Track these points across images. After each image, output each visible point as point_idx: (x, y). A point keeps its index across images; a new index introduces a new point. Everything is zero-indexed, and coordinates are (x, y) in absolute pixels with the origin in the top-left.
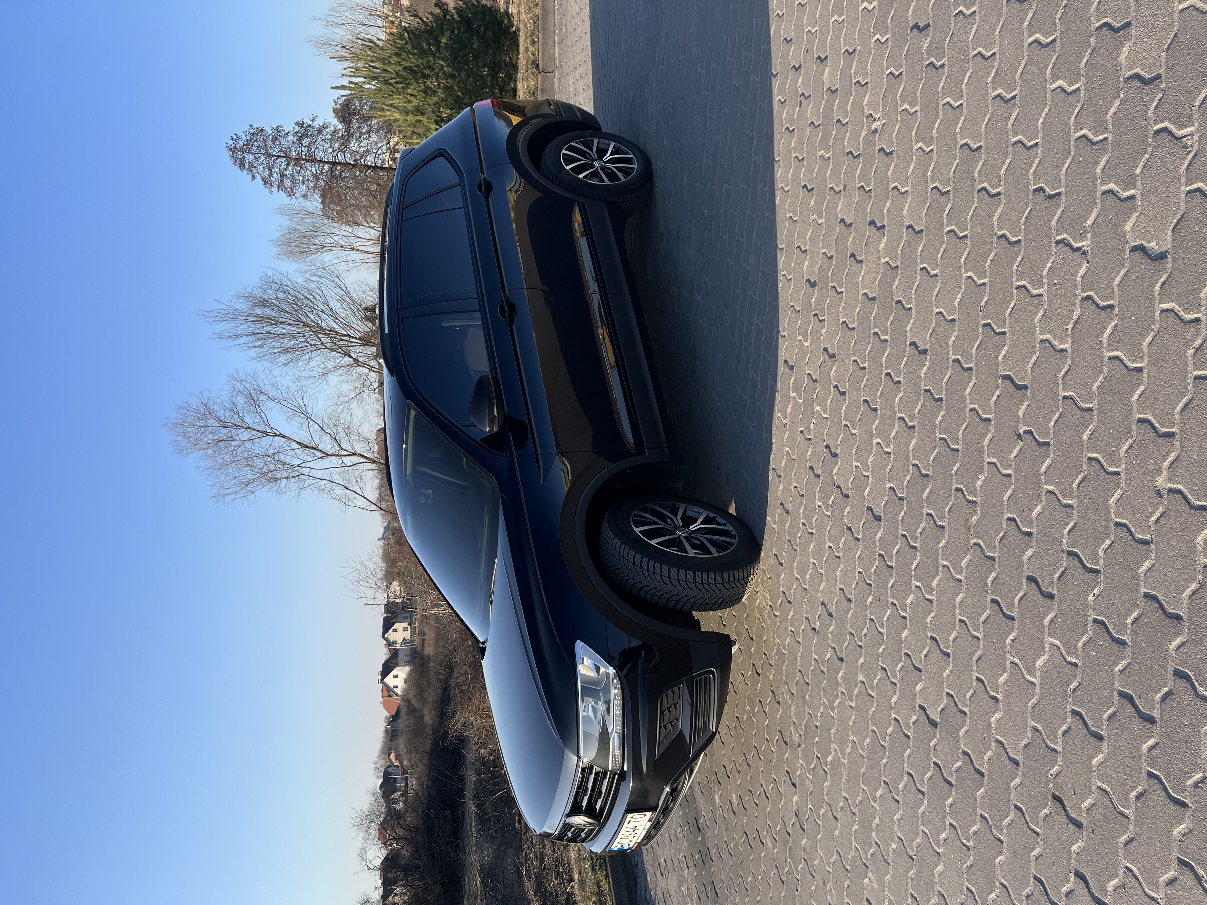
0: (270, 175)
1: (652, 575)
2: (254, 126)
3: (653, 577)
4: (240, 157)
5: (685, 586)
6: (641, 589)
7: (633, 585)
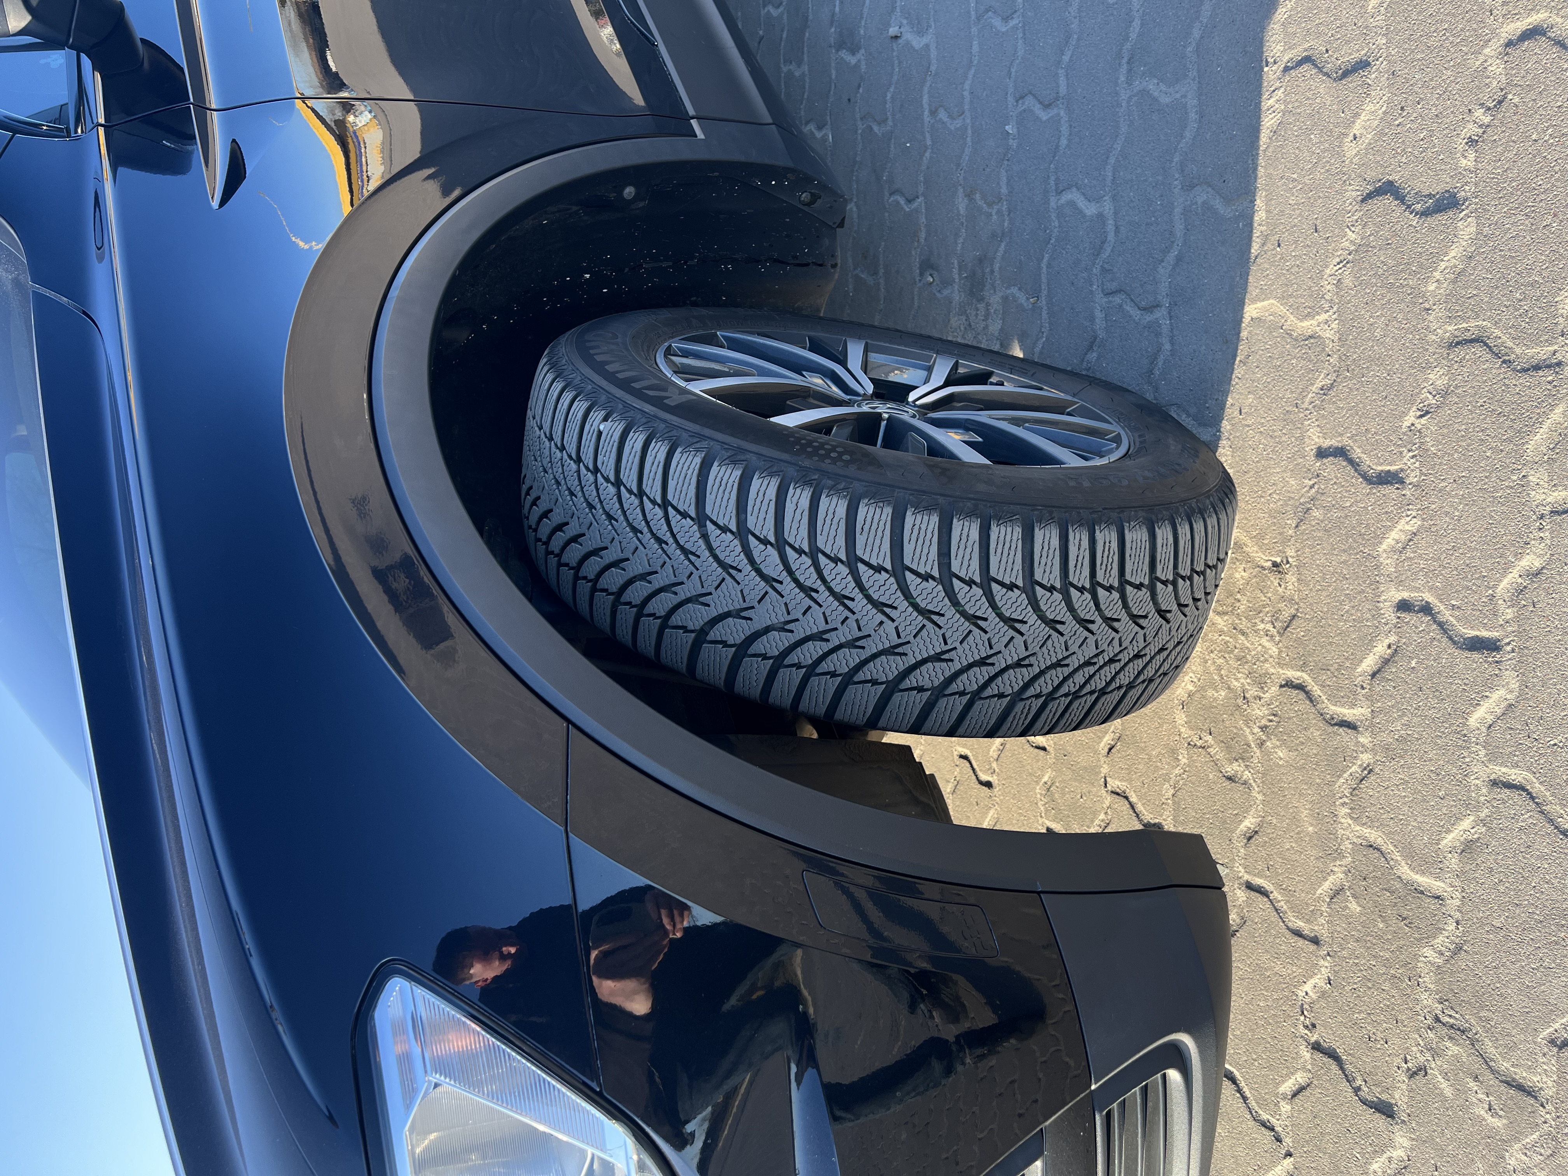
1: (802, 565)
3: (810, 578)
5: (982, 608)
6: (743, 648)
7: (701, 636)
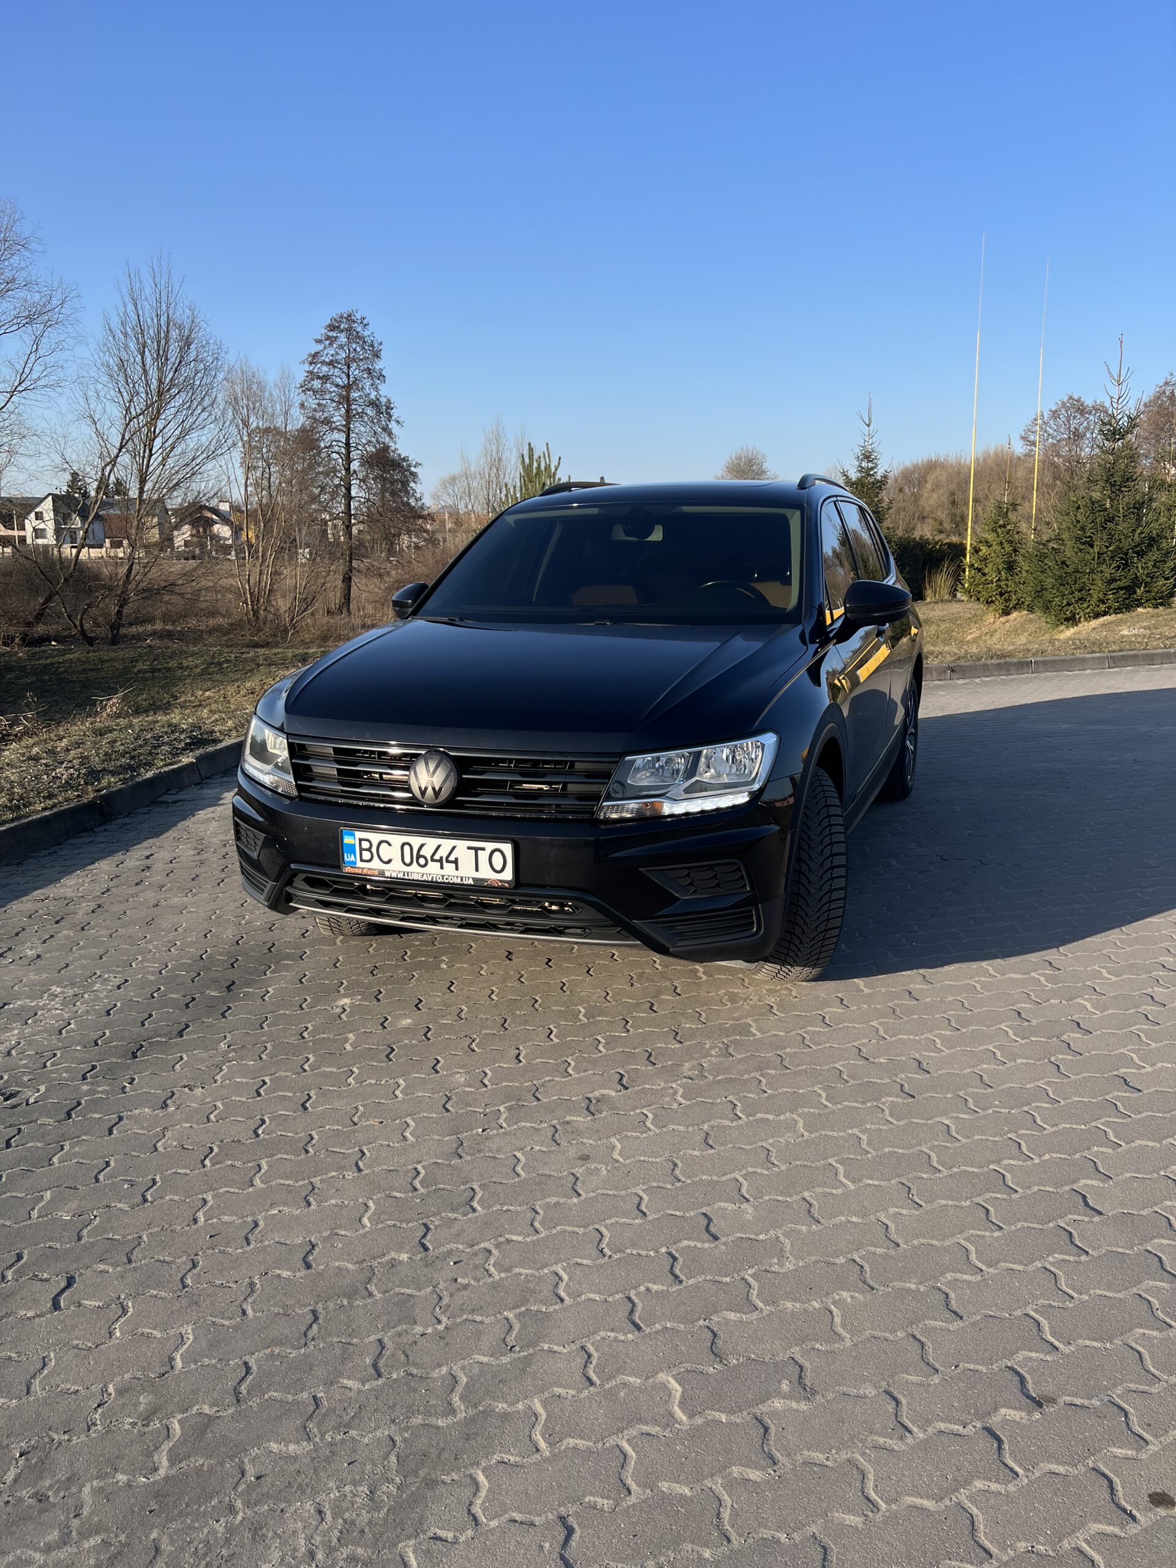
0: (323, 363)
2: (381, 347)
4: (342, 326)
